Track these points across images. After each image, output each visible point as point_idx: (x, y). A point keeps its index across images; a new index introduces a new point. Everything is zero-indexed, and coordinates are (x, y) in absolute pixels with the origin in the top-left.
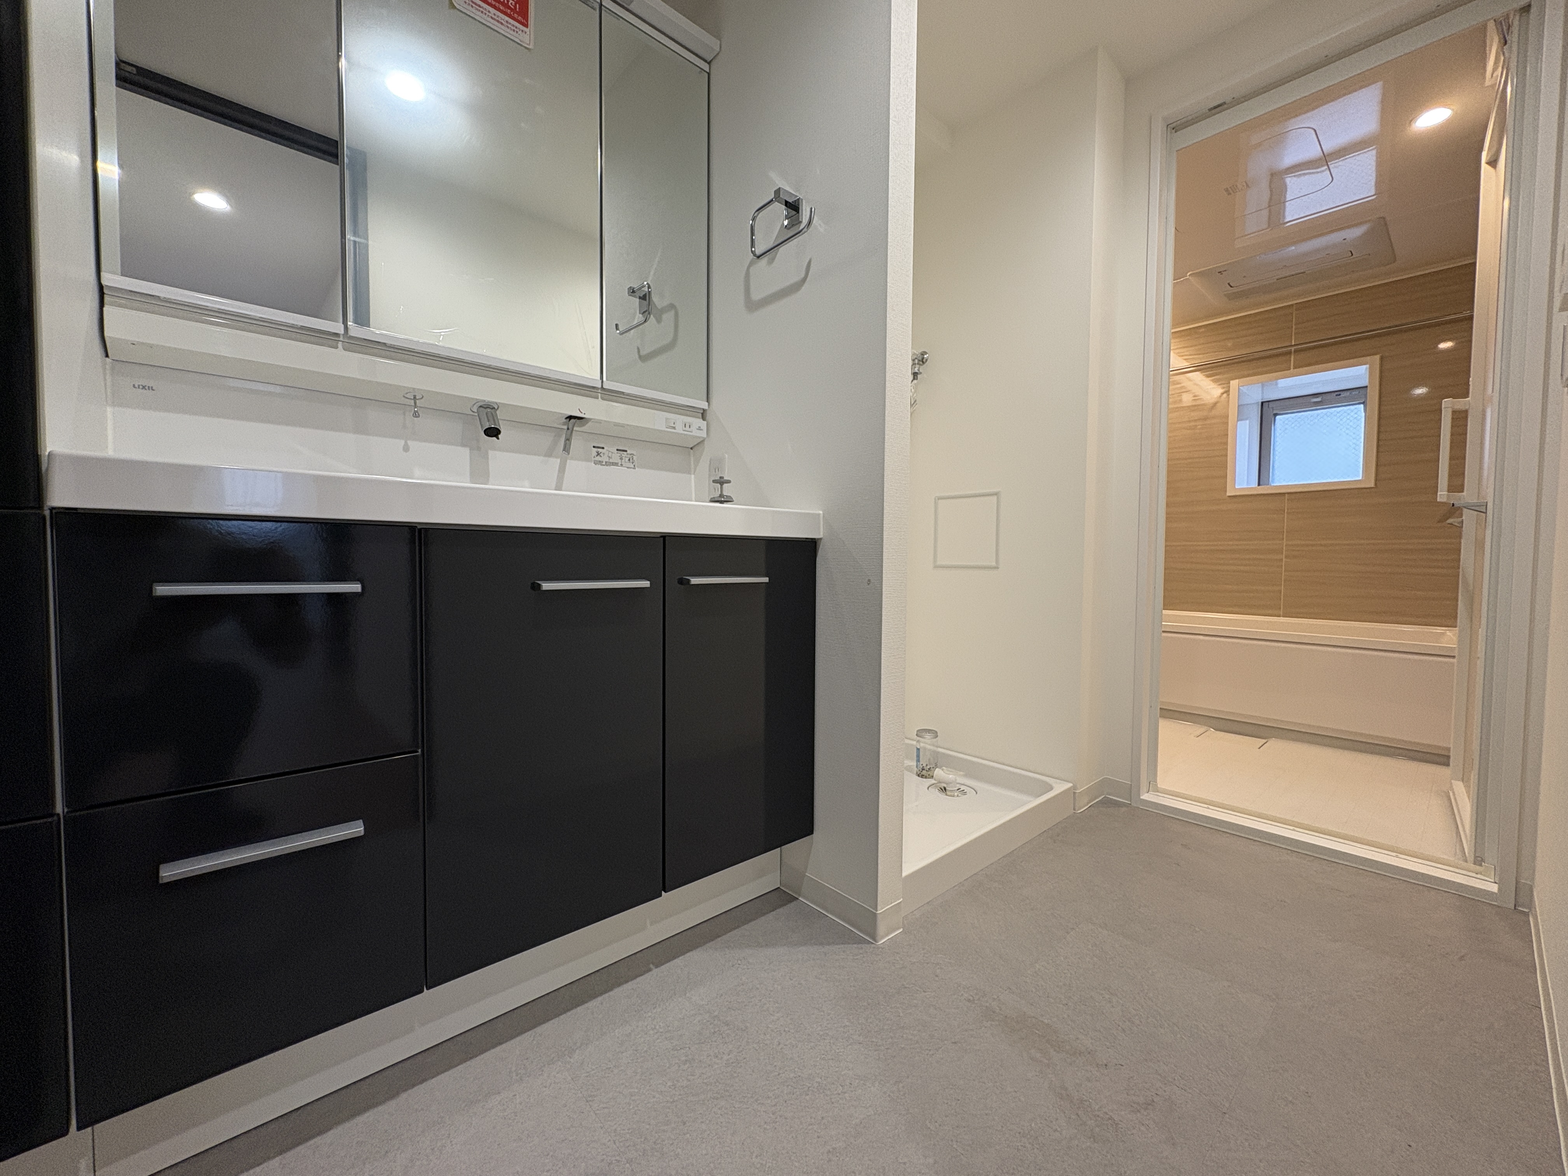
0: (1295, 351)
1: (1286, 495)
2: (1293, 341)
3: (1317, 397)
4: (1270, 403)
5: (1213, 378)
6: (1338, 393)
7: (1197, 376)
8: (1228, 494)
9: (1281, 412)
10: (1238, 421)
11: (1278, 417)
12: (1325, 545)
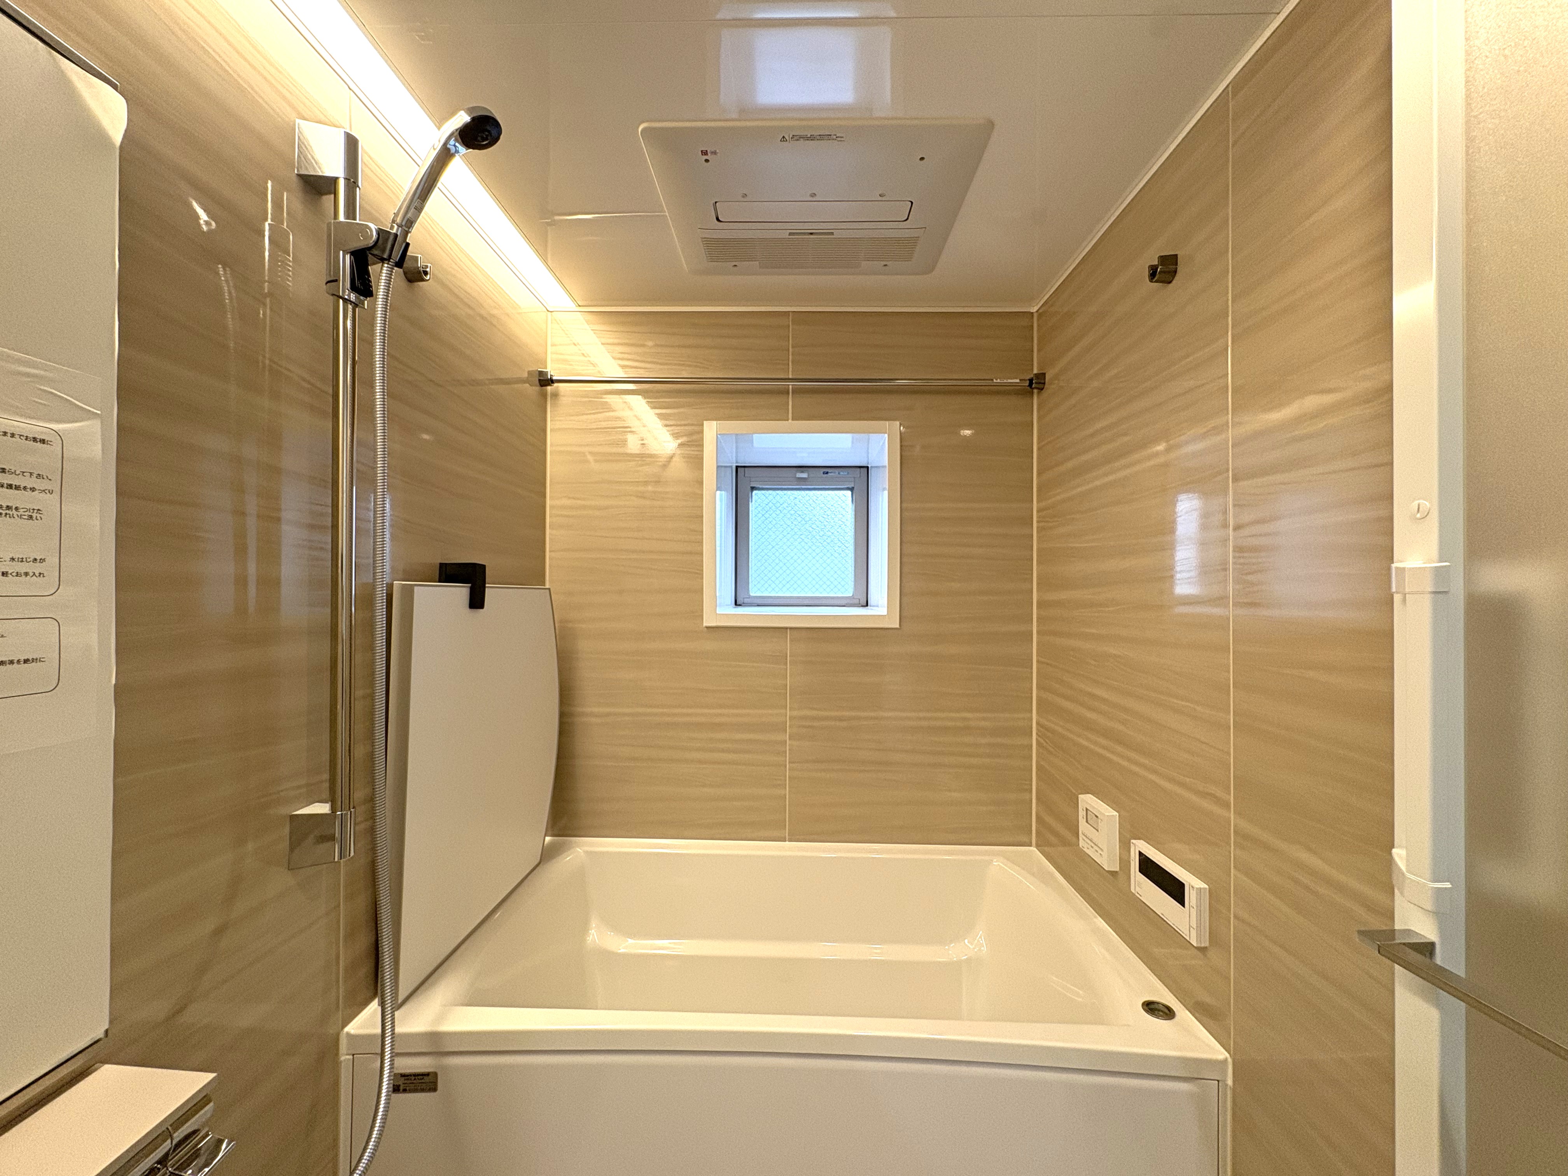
0: (796, 391)
1: (788, 630)
2: (790, 373)
3: (802, 472)
4: (746, 469)
5: (664, 411)
6: (826, 469)
7: (638, 403)
8: (706, 624)
9: (761, 486)
10: (717, 490)
11: (755, 492)
12: (841, 719)
